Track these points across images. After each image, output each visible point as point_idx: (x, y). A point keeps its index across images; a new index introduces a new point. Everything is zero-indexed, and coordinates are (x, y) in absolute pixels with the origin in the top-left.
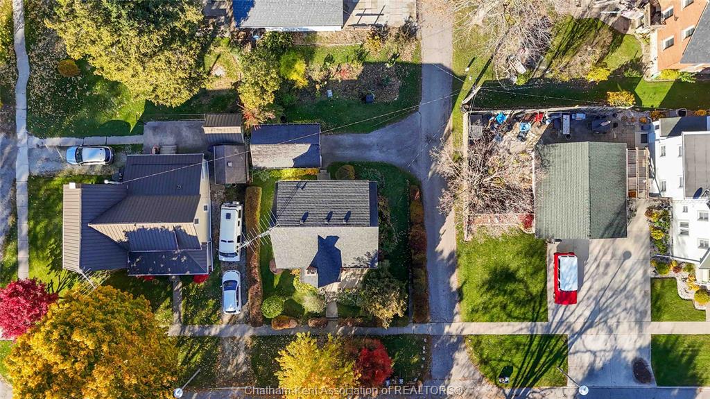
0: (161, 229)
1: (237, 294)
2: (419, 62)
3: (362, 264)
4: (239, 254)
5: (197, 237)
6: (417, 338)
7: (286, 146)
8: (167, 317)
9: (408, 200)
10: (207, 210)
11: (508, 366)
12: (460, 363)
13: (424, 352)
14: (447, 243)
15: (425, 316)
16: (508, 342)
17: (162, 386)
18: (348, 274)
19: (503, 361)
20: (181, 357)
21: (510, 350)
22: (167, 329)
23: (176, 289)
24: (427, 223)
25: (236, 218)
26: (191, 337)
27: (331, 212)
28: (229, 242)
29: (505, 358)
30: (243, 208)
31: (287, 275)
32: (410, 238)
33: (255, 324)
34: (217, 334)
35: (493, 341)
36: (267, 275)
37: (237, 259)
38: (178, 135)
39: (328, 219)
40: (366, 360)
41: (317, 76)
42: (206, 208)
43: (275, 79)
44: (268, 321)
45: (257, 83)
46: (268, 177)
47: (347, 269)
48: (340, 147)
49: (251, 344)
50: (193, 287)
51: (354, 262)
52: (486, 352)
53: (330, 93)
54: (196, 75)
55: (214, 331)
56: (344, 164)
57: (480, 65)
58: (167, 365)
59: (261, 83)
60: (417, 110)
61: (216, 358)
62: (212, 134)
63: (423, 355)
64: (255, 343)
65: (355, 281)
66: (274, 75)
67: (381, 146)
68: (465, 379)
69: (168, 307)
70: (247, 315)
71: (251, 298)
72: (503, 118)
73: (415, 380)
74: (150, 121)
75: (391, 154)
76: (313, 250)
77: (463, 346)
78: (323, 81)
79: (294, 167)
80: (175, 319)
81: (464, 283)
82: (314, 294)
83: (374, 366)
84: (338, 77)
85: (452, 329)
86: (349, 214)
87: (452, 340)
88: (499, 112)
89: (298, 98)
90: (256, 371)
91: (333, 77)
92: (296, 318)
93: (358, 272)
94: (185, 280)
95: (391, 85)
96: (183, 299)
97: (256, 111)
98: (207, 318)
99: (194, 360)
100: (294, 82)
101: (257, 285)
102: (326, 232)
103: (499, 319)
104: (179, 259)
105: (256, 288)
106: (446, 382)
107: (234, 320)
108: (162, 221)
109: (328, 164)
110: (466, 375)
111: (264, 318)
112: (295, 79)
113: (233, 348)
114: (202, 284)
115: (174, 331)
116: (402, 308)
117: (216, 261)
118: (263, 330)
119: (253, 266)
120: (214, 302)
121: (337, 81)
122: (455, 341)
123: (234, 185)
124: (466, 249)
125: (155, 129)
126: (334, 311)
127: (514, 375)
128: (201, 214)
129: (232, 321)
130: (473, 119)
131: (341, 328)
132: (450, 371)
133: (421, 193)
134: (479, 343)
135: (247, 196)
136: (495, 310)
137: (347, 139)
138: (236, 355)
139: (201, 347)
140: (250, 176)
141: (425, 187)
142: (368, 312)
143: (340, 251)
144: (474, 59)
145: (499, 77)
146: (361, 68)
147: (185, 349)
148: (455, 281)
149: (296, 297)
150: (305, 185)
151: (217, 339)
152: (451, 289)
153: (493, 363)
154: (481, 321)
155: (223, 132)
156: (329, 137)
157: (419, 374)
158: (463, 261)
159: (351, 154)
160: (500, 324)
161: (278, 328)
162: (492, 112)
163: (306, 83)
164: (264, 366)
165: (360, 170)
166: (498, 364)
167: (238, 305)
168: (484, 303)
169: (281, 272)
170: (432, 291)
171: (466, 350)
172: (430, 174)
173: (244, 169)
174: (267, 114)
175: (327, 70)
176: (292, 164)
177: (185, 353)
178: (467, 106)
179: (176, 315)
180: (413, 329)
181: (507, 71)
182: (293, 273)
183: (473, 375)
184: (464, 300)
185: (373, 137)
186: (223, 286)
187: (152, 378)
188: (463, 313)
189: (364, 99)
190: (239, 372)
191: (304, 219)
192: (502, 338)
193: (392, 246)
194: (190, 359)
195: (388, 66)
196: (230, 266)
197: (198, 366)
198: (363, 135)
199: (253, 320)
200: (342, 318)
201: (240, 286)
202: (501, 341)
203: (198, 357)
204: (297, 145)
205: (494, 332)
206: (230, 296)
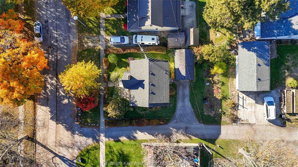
0: (148, 10)
1: (119, 43)
2: (222, 124)
3: (132, 99)
4: (136, 43)
5: (144, 26)
6: (98, 121)
7: (185, 65)
8: (109, 12)
9: (160, 119)
10: (156, 29)
11: (86, 162)
12: (88, 140)
13: (92, 125)
14: (140, 135)
15: (108, 125)
16: (97, 162)
17: (79, 11)
18: (127, 92)
19: (88, 159)
20: (91, 18)
21: (93, 163)
22: (104, 12)
23: (121, 15)
24: (149, 127)
25: (152, 42)
26: (100, 22)
27: (155, 86)
28: (142, 39)
29: (89, 160)
30: (157, 46)
31: (127, 65)
32: (143, 119)
33: (105, 50)
34: (101, 34)
35: (97, 155)
36: (127, 56)
37: (134, 43)
38: (190, 17)
39: (152, 85)
40: (89, 100)
41: (216, 78)
42: (157, 29)
43: (215, 60)
44: (106, 56)
45: (213, 52)
46: (170, 56)
47: (129, 91)
48: (183, 88)
49: (97, 49)
50: (122, 23)
51: (133, 95)
52: (92, 152)
53: (208, 84)
54: (217, 25)
55: (102, 33)
56: (176, 90)
57: (221, 151)
58: (88, 13)
59: (213, 54)
60: (200, 123)
61: (91, 33)
62: (190, 32)
63: (91, 124)
64: (97, 50)
65: (124, 94)
66: (217, 60)
67: (184, 106)
68: (81, 142)
69: (113, 12)
70: (109, 47)
71: (117, 49)
72: (196, 161)
73: (80, 121)
74: (196, 4)
75: (180, 111)
76: (138, 78)
77: (95, 142)
78: (213, 81)
79: (175, 68)
80: (108, 15)
81: (123, 143)
82: (118, 77)
83: (87, 103)
84: (215, 88)
85: (102, 137)
86: (155, 94)
87: (97, 137)
88: (199, 160)
89: (206, 70)
90: (84, 51)
91: (215, 85)
92: (108, 69)
93: (128, 96)
94: (125, 20)
95: (211, 111)
96: (116, 19)
97: (200, 52)
98: (108, 29)
99: (90, 24)
100: (213, 68)
101: (122, 51)
102: (146, 84)
103: (106, 158)
104: (134, 18)
105: (121, 51)
106: (80, 134)
107: (107, 41)
108: (152, 11)
109: (176, 83)
110: (82, 143)
111: (108, 55)
112: (214, 68)
113: (95, 41)
114: (123, 27)
115: (103, 15)
116: (112, 116)
117: (133, 33)
118: (103, 54)
119: (131, 50)
120: (115, 32)
121: (213, 87)
122: (97, 138)
123: (167, 41)
124: (137, 144)
125: (192, 6)
126: (111, 85)
127: (82, 164)
128: (154, 27)
129: (107, 40)
130: (196, 149)
131: (103, 88)
132: (84, 136)
133: (162, 124)
134: (96, 149)
135: (162, 47)
136: (110, 156)
137: (187, 92)
138: (92, 42)
139: (95, 26)
140: (171, 48)
141: (165, 126)
142: (110, 101)
143: (138, 89)
144: (223, 149)
145: (215, 160)
146: (219, 98)
147: (94, 20)
148: (123, 139)
149: (117, 68)
150: (167, 74)
151: (99, 34)
152: (120, 137)
153: (87, 155)
154: (106, 150)
155: (191, 37)
156: (188, 84)
157: (83, 122)
158: (132, 142)
159: (180, 93)
160: (105, 158)
161: (103, 61)
162: (199, 157)
163: (213, 73)
164: (87, 54)
165: (173, 97)
166: (87, 157)
167: (114, 43)
168: (114, 152)
169: (128, 62)
170: (119, 128)
171: (93, 143)
172: (171, 128)
173: (174, 46)
174: (199, 56)
175: (218, 83)
176: (176, 67)
177: (93, 20)
178: (201, 146)
179: (109, 16)
180: (103, 120)
181: (217, 164)
182: (128, 68)
183: (82, 146)
184: (115, 143)
185: (188, 103)
186: (122, 36)
187: (82, 6)
188: (109, 142)
189: (205, 99)
190: (84, 43)
191: (152, 74)
192: (98, 159)
193: (139, 112)
194: (90, 22)
195: (220, 110)
196: (131, 39)
197: (87, 25)
198: (189, 99)
199: (107, 49)
200: (108, 88)
201: (122, 44)
202: (97, 159)
203: (91, 25)
204: (185, 70)
205: (101, 156)
206: (118, 40)
